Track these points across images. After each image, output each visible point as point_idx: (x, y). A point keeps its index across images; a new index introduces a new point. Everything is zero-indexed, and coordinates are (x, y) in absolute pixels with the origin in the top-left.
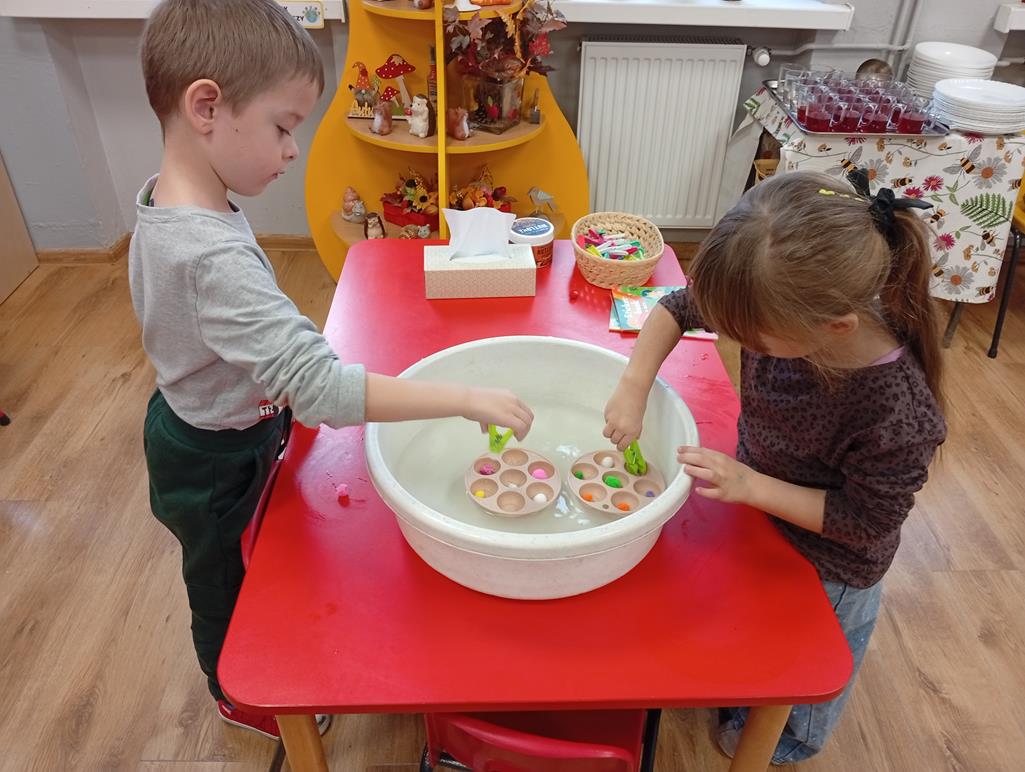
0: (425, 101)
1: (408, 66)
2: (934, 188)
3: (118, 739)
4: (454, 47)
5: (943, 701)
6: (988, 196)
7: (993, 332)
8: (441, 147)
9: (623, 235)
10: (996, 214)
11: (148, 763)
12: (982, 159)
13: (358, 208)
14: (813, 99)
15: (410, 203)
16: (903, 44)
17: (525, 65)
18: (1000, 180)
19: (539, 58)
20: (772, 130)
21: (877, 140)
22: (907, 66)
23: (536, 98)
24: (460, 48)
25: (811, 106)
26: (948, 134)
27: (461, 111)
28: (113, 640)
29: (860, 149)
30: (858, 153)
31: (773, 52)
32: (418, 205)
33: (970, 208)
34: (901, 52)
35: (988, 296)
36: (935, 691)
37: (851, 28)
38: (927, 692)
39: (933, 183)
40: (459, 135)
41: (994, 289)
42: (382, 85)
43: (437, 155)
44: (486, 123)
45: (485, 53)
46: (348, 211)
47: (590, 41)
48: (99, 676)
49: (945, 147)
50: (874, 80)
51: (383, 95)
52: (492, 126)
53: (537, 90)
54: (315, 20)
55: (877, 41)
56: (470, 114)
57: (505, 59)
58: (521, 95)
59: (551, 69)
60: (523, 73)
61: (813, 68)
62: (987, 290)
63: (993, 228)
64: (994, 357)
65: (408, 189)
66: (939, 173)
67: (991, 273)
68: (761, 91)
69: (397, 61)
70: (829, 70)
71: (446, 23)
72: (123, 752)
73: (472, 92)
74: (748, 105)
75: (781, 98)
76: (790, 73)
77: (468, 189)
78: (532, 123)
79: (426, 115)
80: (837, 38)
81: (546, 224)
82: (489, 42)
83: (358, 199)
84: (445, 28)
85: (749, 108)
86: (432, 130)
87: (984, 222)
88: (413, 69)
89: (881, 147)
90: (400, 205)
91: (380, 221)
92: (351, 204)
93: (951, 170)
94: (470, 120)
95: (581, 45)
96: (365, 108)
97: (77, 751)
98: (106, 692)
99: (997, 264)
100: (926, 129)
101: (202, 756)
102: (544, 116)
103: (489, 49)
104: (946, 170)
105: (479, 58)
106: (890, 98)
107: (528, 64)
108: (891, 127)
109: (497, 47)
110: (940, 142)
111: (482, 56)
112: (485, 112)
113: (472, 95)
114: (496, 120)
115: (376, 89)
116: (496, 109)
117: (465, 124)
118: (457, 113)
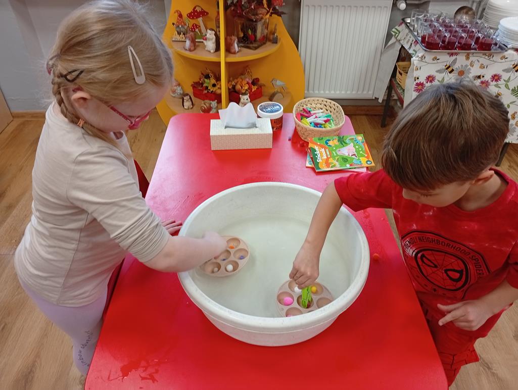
0: (214, 32)
1: (205, 12)
2: (496, 81)
4: (229, 2)
5: (493, 374)
8: (222, 58)
9: (322, 111)
13: (179, 90)
14: (430, 31)
15: (207, 88)
17: (269, 11)
19: (277, 7)
20: (407, 47)
21: (466, 54)
22: (484, 9)
23: (275, 29)
24: (232, 3)
25: (429, 35)
26: (506, 51)
27: (233, 38)
28: (46, 335)
29: (456, 59)
30: (455, 61)
31: (408, 2)
32: (211, 89)
33: (516, 91)
36: (489, 368)
38: (484, 369)
39: (496, 78)
40: (233, 51)
42: (190, 22)
43: (219, 63)
44: (248, 43)
45: (247, 5)
46: (174, 92)
48: (38, 356)
49: (504, 57)
50: (465, 18)
51: (191, 28)
52: (251, 45)
53: (276, 25)
56: (238, 38)
57: (258, 8)
58: (267, 28)
59: (283, 13)
60: (268, 16)
61: (430, 12)
65: (206, 80)
66: (500, 72)
68: (401, 24)
69: (198, 9)
70: (439, 13)
73: (240, 26)
74: (394, 32)
75: (412, 28)
76: (418, 14)
77: (239, 79)
78: (273, 43)
79: (214, 40)
81: (279, 106)
83: (179, 85)
85: (394, 34)
86: (218, 49)
88: (207, 13)
89: (468, 58)
90: (201, 88)
91: (190, 98)
92: (175, 88)
93: (507, 71)
94: (239, 42)
96: (182, 35)
98: (41, 364)
100: (494, 48)
102: (280, 39)
103: (249, 3)
104: (504, 71)
105: (243, 8)
106: (474, 30)
107: (271, 11)
108: (474, 47)
109: (253, 2)
110: (501, 55)
111: (245, 7)
112: (247, 38)
113: (240, 28)
114: (253, 42)
115: (187, 25)
116: (253, 36)
117: (236, 45)
118: (231, 39)
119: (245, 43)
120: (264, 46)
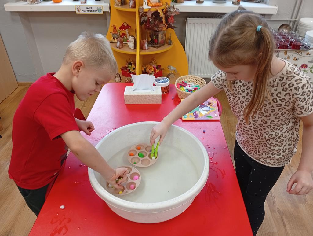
1: (129, 26)
2: (305, 68)
4: (142, 20)
8: (138, 52)
9: (194, 83)
15: (129, 70)
16: (296, 18)
19: (171, 24)
21: (284, 51)
22: (297, 26)
23: (170, 37)
24: (144, 20)
26: (309, 50)
27: (145, 41)
28: (20, 213)
30: (278, 56)
32: (132, 71)
34: (295, 22)
37: (277, 13)
39: (304, 66)
42: (121, 32)
43: (136, 55)
44: (153, 44)
47: (189, 18)
48: (13, 226)
49: (308, 54)
50: (285, 31)
51: (121, 36)
52: (155, 46)
53: (171, 34)
54: (100, 12)
55: (287, 18)
56: (148, 41)
57: (160, 24)
58: (165, 35)
59: (175, 27)
60: (165, 28)
65: (129, 66)
66: (307, 63)
69: (125, 25)
71: (139, 13)
73: (149, 34)
77: (148, 65)
78: (169, 44)
80: (272, 17)
81: (167, 79)
82: (154, 18)
86: (135, 47)
88: (131, 27)
89: (286, 54)
90: (126, 70)
91: (120, 76)
93: (311, 62)
95: (186, 19)
96: (116, 40)
98: (14, 232)
100: (302, 48)
102: (173, 42)
103: (154, 21)
105: (151, 24)
106: (289, 37)
107: (167, 26)
108: (289, 47)
109: (157, 20)
110: (307, 52)
111: (152, 23)
112: (153, 41)
113: (149, 36)
114: (156, 44)
115: (119, 34)
116: (157, 40)
117: (146, 45)
118: (143, 42)
119: (152, 44)
120: (163, 46)
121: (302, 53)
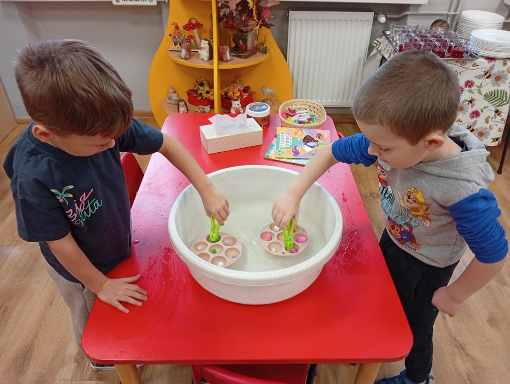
0: (207, 42)
1: (199, 24)
2: (470, 86)
3: (45, 369)
4: (222, 14)
5: (467, 354)
6: (498, 90)
7: (500, 160)
8: (215, 66)
9: (306, 111)
10: (502, 100)
11: (58, 381)
12: (495, 71)
13: (175, 97)
14: (407, 40)
15: (201, 94)
16: (456, 11)
17: (259, 23)
18: (504, 83)
19: (266, 20)
20: (386, 56)
22: (458, 23)
23: (265, 40)
24: (225, 15)
25: (406, 44)
26: (477, 59)
27: (225, 47)
28: (44, 317)
31: (388, 16)
32: (205, 95)
33: (489, 97)
34: (454, 16)
35: (497, 142)
36: (463, 349)
37: (428, 3)
38: (459, 350)
39: (469, 84)
40: (225, 59)
41: (501, 139)
42: (186, 34)
43: (213, 69)
44: (239, 53)
45: (238, 17)
46: (170, 98)
47: (293, 10)
48: (36, 336)
49: (475, 65)
50: (440, 30)
51: (187, 39)
52: (242, 55)
53: (265, 36)
54: (152, 1)
55: (442, 10)
56: (230, 48)
57: (248, 20)
58: (257, 39)
59: (272, 25)
60: (258, 27)
61: (408, 24)
62: (497, 139)
63: (500, 107)
64: (501, 174)
65: (200, 87)
66: (473, 79)
67: (499, 130)
68: (381, 36)
69: (194, 22)
70: (416, 25)
71: (217, 2)
72: (45, 376)
73: (232, 37)
74: (375, 43)
75: (391, 40)
76: (396, 27)
77: (231, 87)
78: (263, 53)
79: (208, 49)
80: (421, 8)
81: (267, 106)
82: (240, 11)
83: (175, 92)
84: (217, 5)
85: (375, 45)
86: (211, 57)
87: (496, 104)
88: (202, 25)
90: (195, 95)
91: (186, 104)
92: (171, 95)
93: (478, 77)
95: (289, 13)
96: (178, 46)
97: (23, 375)
98: (39, 344)
99: (502, 126)
100: (466, 56)
101: (85, 378)
102: (269, 49)
103: (240, 15)
104: (476, 77)
105: (235, 20)
106: (447, 39)
107: (260, 23)
108: (447, 55)
109: (244, 14)
110: (473, 63)
112: (238, 48)
113: (232, 39)
114: (244, 51)
115: (183, 36)
116: (244, 47)
117: (228, 54)
118: (223, 48)
119: (235, 53)
120: (254, 55)
121: (465, 64)
